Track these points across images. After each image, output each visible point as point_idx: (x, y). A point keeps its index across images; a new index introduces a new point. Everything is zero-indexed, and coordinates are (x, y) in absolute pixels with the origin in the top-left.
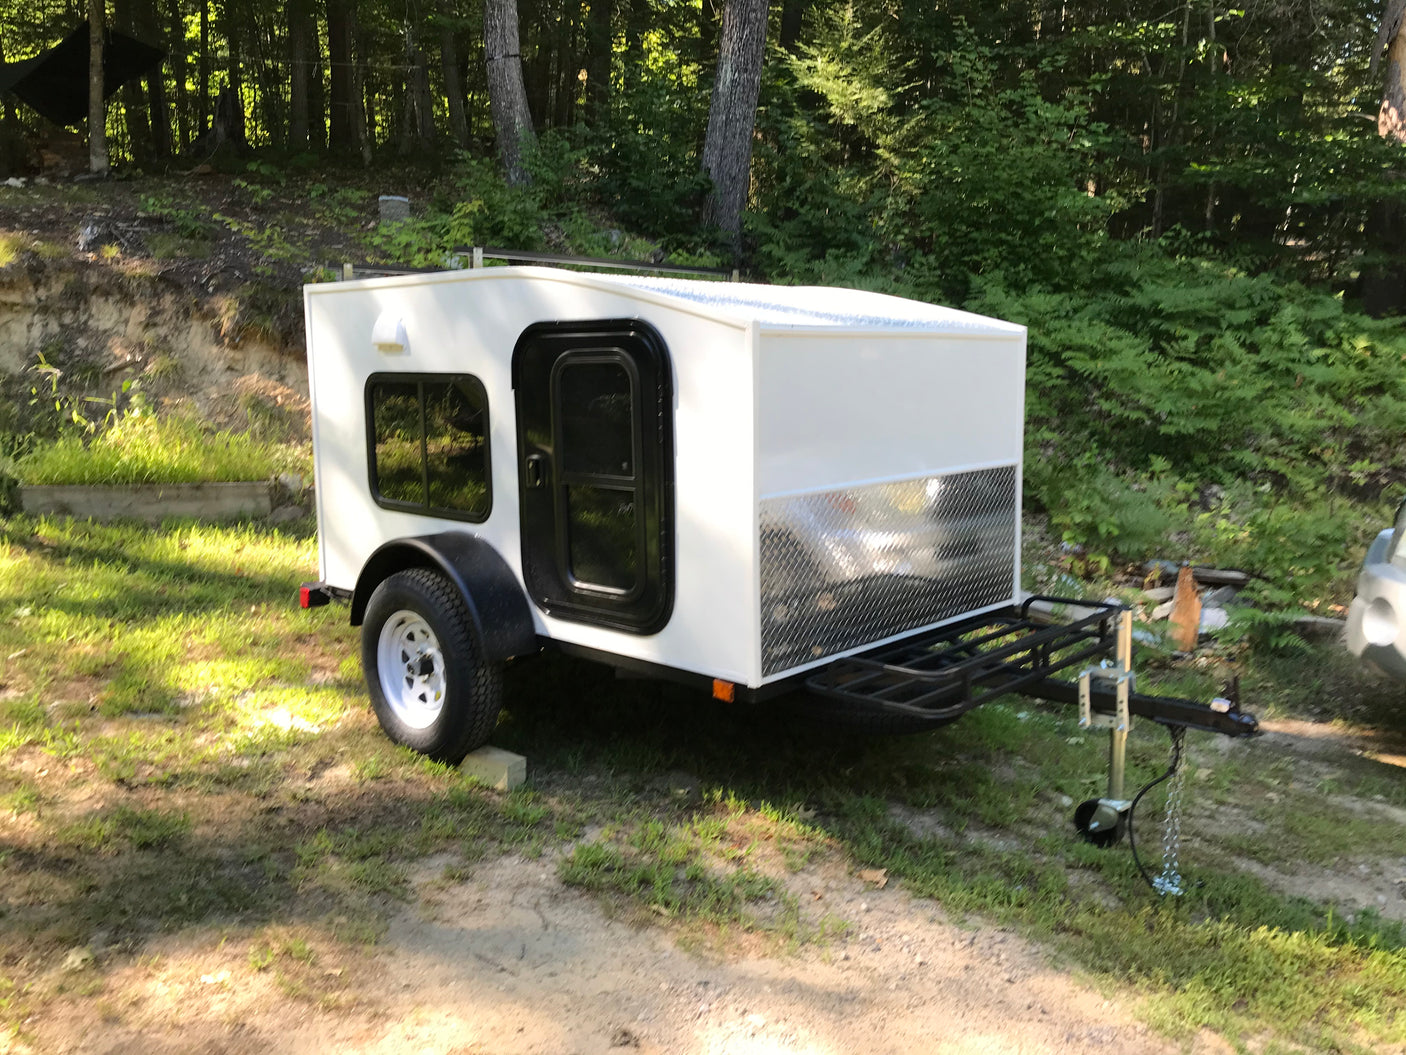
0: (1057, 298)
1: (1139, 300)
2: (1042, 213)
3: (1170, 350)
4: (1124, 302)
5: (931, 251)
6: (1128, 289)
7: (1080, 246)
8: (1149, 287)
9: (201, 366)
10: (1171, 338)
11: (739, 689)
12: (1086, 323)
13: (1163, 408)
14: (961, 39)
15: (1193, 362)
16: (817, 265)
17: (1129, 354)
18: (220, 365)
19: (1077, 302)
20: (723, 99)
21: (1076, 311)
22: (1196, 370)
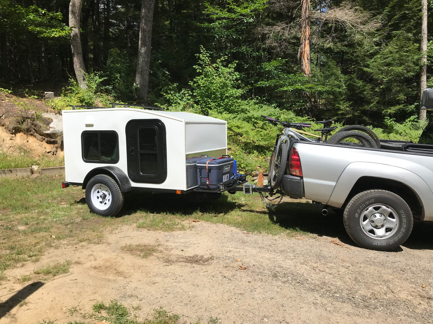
0: (230, 115)
1: (249, 115)
2: (225, 95)
3: (256, 126)
4: (246, 115)
5: (199, 104)
6: (247, 112)
7: (234, 103)
8: (251, 112)
9: (2, 139)
10: (256, 123)
11: (182, 191)
12: (237, 121)
13: (255, 140)
14: (202, 51)
15: (261, 128)
16: (170, 108)
17: (247, 127)
18: (9, 138)
19: (234, 115)
20: (140, 65)
21: (234, 118)
22: (262, 130)
